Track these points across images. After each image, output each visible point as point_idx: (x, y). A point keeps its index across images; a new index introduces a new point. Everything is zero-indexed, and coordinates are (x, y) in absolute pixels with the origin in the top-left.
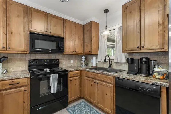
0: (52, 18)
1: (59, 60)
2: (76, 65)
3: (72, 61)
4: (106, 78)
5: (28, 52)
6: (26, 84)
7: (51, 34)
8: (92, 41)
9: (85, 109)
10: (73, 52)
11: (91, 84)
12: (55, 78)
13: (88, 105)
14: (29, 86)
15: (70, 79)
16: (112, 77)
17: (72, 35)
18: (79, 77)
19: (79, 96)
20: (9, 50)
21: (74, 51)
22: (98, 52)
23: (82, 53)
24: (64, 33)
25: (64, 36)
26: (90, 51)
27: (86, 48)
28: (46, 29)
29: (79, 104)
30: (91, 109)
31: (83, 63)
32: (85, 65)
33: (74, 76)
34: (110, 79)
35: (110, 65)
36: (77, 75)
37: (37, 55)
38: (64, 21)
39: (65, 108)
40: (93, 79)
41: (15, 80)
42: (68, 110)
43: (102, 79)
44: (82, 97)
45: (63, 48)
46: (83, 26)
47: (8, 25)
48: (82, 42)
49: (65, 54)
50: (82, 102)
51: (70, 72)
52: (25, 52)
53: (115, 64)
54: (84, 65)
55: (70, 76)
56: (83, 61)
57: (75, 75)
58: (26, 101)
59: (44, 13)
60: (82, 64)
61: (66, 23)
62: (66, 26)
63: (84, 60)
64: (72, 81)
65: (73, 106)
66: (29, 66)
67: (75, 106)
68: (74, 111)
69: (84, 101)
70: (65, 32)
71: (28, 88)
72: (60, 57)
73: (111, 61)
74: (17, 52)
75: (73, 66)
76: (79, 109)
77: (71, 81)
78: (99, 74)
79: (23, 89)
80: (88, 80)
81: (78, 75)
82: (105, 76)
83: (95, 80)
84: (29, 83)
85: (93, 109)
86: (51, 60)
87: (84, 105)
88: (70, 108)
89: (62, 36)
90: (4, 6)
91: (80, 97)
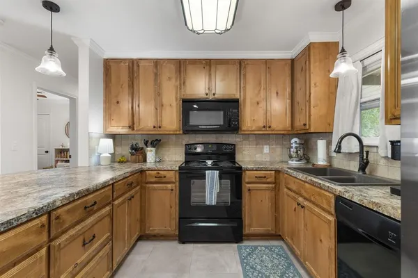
0: (218, 66)
1: (234, 145)
2: (277, 159)
3: (266, 149)
4: (320, 195)
5: (181, 132)
6: (173, 180)
7: (216, 96)
8: (310, 96)
9: (275, 261)
10: (263, 129)
11: (294, 208)
12: (212, 179)
13: (287, 258)
14: (177, 184)
15: (248, 185)
16: (332, 195)
17: (260, 90)
18: (271, 185)
19: (270, 229)
20: (160, 129)
21: (264, 127)
22: (331, 124)
23: (290, 129)
24: (242, 88)
25: (240, 96)
26: (305, 125)
27: (297, 116)
28: (207, 89)
29: (266, 247)
30: (288, 268)
31: (294, 155)
32: (299, 161)
33: (257, 180)
34: (326, 200)
35: (364, 165)
36: (264, 180)
37: (198, 135)
38: (243, 64)
39: (237, 243)
40: (296, 196)
41: (161, 172)
42: (239, 249)
43: (312, 199)
44: (280, 236)
45: (238, 121)
46: (293, 60)
47: (159, 95)
48: (289, 101)
49: (243, 133)
50: (276, 247)
51: (247, 172)
52: (178, 133)
53: (383, 162)
54: (296, 161)
55: (247, 180)
56: (292, 150)
57: (261, 180)
58: (173, 205)
59: (204, 62)
60: (291, 157)
61: (245, 67)
62: (245, 75)
63: (296, 148)
64: (252, 192)
65: (252, 246)
66: (186, 154)
67: (256, 247)
68: (249, 254)
69: (285, 247)
70: (244, 87)
71: (175, 186)
72: (238, 139)
73: (367, 152)
74: (168, 133)
75: (268, 160)
76: (262, 257)
77: (249, 190)
78: (306, 184)
79: (169, 186)
80: (288, 196)
81: (268, 180)
82: (318, 190)
83: (301, 199)
84: (178, 179)
85: (296, 269)
86: (219, 145)
87: (278, 255)
88: (245, 246)
89: (237, 96)
90: (155, 71)
91: (273, 232)
